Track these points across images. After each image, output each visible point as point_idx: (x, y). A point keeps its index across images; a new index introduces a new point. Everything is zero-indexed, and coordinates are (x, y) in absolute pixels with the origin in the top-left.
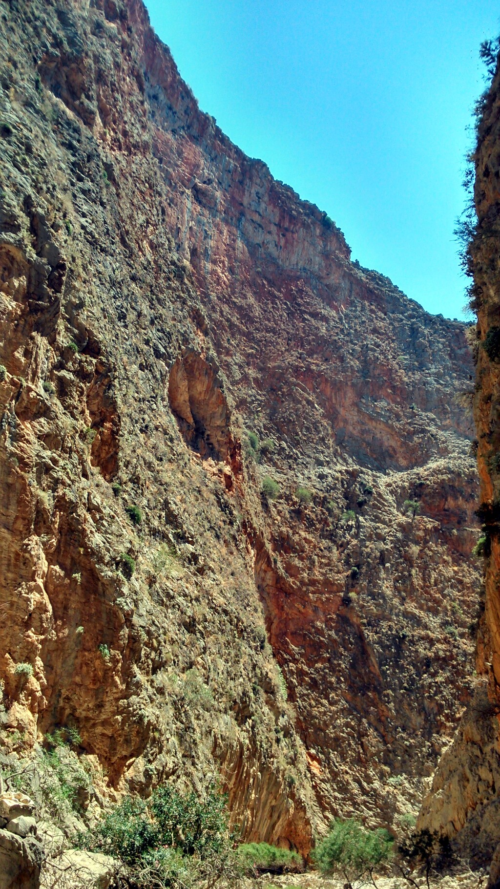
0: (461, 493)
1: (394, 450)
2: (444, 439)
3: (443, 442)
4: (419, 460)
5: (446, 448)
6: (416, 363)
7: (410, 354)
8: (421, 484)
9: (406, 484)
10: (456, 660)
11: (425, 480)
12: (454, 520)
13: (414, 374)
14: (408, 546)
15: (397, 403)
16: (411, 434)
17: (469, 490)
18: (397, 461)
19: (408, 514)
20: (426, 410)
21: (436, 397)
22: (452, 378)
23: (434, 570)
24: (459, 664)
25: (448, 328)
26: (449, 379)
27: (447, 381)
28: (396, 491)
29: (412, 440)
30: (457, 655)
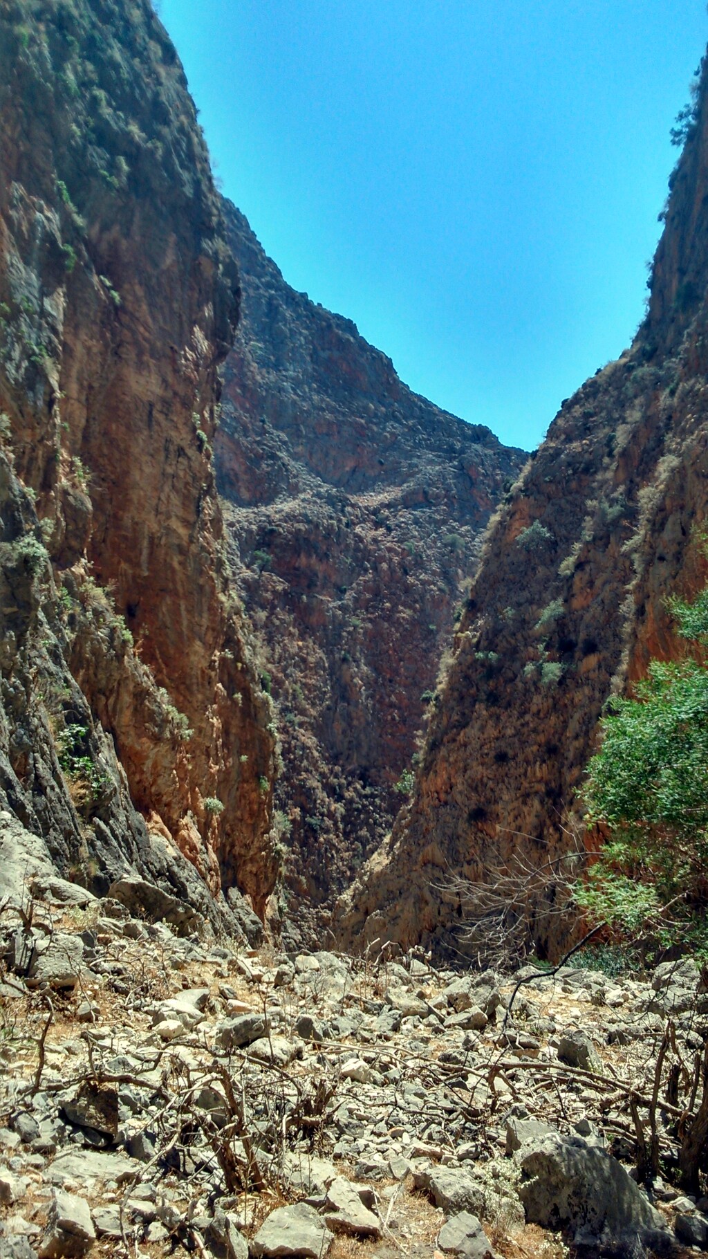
0: (315, 549)
1: (236, 475)
2: (295, 472)
3: (295, 477)
4: (265, 495)
5: (297, 484)
6: (272, 357)
7: (265, 342)
8: (272, 531)
9: (254, 527)
10: (294, 754)
11: (277, 526)
12: (305, 582)
13: (268, 373)
14: (254, 610)
15: (247, 411)
16: (259, 458)
17: (324, 548)
18: (238, 491)
19: (255, 567)
20: (276, 427)
21: (290, 412)
22: (311, 389)
23: (279, 643)
24: (295, 758)
25: (313, 316)
26: (307, 390)
27: (304, 392)
28: (240, 534)
29: (259, 467)
30: (295, 747)
